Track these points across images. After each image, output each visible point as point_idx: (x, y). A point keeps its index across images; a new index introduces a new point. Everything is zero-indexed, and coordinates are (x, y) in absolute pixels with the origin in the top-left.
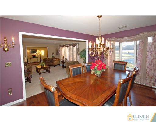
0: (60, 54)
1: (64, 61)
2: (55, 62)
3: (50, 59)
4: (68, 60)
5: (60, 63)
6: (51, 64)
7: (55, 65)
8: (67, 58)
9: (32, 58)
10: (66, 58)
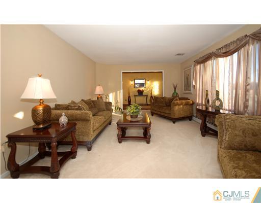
0: (194, 87)
1: (210, 109)
2: (176, 108)
3: (167, 101)
4: (227, 105)
5: (195, 115)
6: (167, 112)
7: (176, 116)
8: (221, 97)
9: (137, 95)
10: (218, 99)
